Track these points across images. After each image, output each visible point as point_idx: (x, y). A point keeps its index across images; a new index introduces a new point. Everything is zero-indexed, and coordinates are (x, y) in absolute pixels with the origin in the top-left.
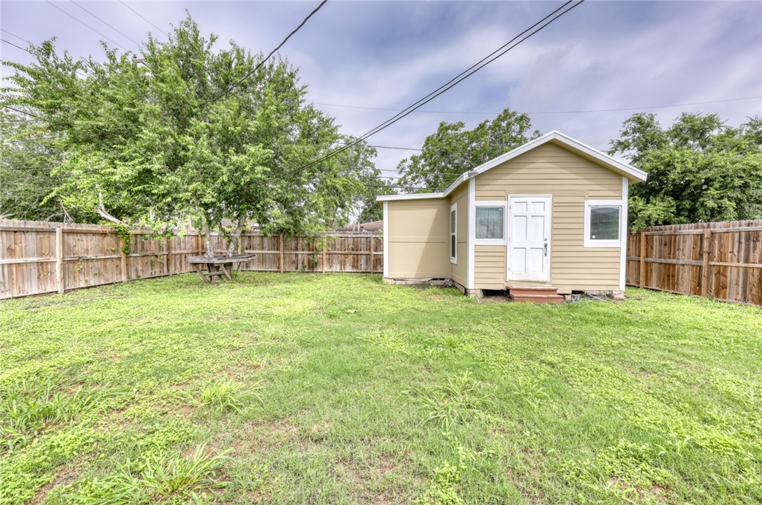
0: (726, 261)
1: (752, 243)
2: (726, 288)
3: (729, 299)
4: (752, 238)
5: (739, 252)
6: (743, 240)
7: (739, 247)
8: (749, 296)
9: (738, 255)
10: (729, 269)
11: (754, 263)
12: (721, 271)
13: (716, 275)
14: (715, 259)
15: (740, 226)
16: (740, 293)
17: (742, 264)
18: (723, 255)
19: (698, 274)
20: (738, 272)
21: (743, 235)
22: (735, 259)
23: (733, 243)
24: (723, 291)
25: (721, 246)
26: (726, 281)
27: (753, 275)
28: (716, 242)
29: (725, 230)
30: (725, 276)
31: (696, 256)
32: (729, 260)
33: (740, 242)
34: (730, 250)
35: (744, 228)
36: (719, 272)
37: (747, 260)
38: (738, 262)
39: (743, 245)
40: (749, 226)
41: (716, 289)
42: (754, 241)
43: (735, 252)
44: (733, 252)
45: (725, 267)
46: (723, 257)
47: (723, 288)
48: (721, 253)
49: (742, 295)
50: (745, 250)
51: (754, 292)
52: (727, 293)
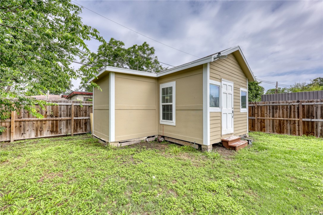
0: (264, 117)
1: (275, 110)
2: (265, 127)
3: (267, 132)
4: (275, 108)
5: (269, 113)
6: (271, 109)
7: (269, 111)
8: (275, 130)
9: (269, 115)
10: (266, 120)
11: (276, 117)
12: (262, 121)
13: (260, 122)
14: (259, 116)
15: (269, 103)
16: (271, 129)
17: (271, 118)
18: (263, 114)
19: (252, 123)
20: (270, 121)
21: (271, 107)
22: (268, 116)
23: (267, 110)
24: (264, 129)
25: (261, 111)
26: (265, 125)
27: (276, 122)
28: (259, 109)
29: (264, 105)
30: (264, 123)
31: (250, 115)
32: (266, 116)
33: (270, 110)
34: (266, 112)
35: (271, 104)
36: (261, 121)
37: (273, 116)
38: (270, 117)
39: (271, 111)
40: (273, 103)
41: (260, 128)
42: (276, 109)
43: (268, 114)
44: (267, 113)
45: (264, 119)
46: (263, 115)
47: (264, 128)
48: (262, 114)
49: (272, 130)
50: (272, 113)
51: (277, 129)
52: (266, 129)
